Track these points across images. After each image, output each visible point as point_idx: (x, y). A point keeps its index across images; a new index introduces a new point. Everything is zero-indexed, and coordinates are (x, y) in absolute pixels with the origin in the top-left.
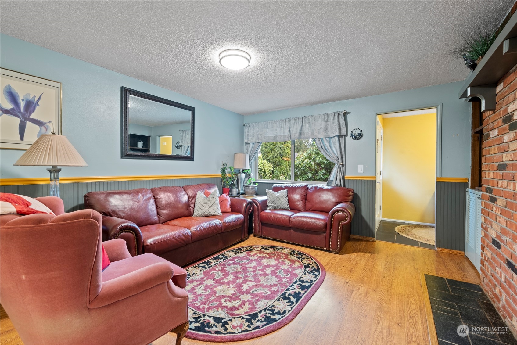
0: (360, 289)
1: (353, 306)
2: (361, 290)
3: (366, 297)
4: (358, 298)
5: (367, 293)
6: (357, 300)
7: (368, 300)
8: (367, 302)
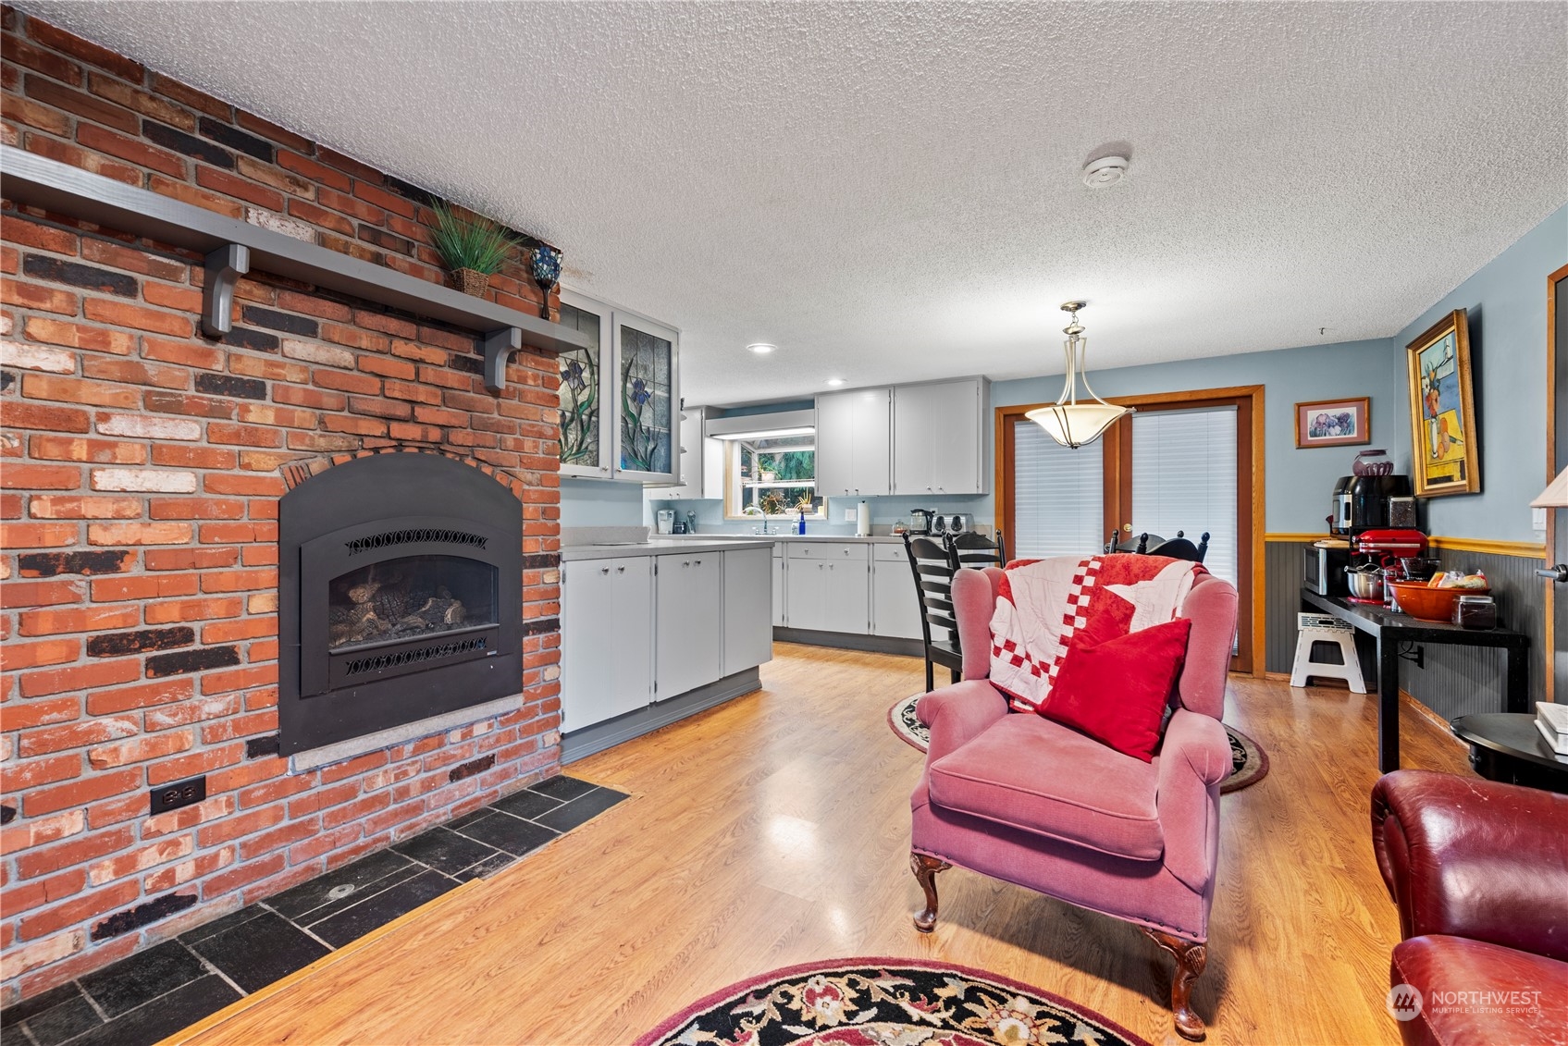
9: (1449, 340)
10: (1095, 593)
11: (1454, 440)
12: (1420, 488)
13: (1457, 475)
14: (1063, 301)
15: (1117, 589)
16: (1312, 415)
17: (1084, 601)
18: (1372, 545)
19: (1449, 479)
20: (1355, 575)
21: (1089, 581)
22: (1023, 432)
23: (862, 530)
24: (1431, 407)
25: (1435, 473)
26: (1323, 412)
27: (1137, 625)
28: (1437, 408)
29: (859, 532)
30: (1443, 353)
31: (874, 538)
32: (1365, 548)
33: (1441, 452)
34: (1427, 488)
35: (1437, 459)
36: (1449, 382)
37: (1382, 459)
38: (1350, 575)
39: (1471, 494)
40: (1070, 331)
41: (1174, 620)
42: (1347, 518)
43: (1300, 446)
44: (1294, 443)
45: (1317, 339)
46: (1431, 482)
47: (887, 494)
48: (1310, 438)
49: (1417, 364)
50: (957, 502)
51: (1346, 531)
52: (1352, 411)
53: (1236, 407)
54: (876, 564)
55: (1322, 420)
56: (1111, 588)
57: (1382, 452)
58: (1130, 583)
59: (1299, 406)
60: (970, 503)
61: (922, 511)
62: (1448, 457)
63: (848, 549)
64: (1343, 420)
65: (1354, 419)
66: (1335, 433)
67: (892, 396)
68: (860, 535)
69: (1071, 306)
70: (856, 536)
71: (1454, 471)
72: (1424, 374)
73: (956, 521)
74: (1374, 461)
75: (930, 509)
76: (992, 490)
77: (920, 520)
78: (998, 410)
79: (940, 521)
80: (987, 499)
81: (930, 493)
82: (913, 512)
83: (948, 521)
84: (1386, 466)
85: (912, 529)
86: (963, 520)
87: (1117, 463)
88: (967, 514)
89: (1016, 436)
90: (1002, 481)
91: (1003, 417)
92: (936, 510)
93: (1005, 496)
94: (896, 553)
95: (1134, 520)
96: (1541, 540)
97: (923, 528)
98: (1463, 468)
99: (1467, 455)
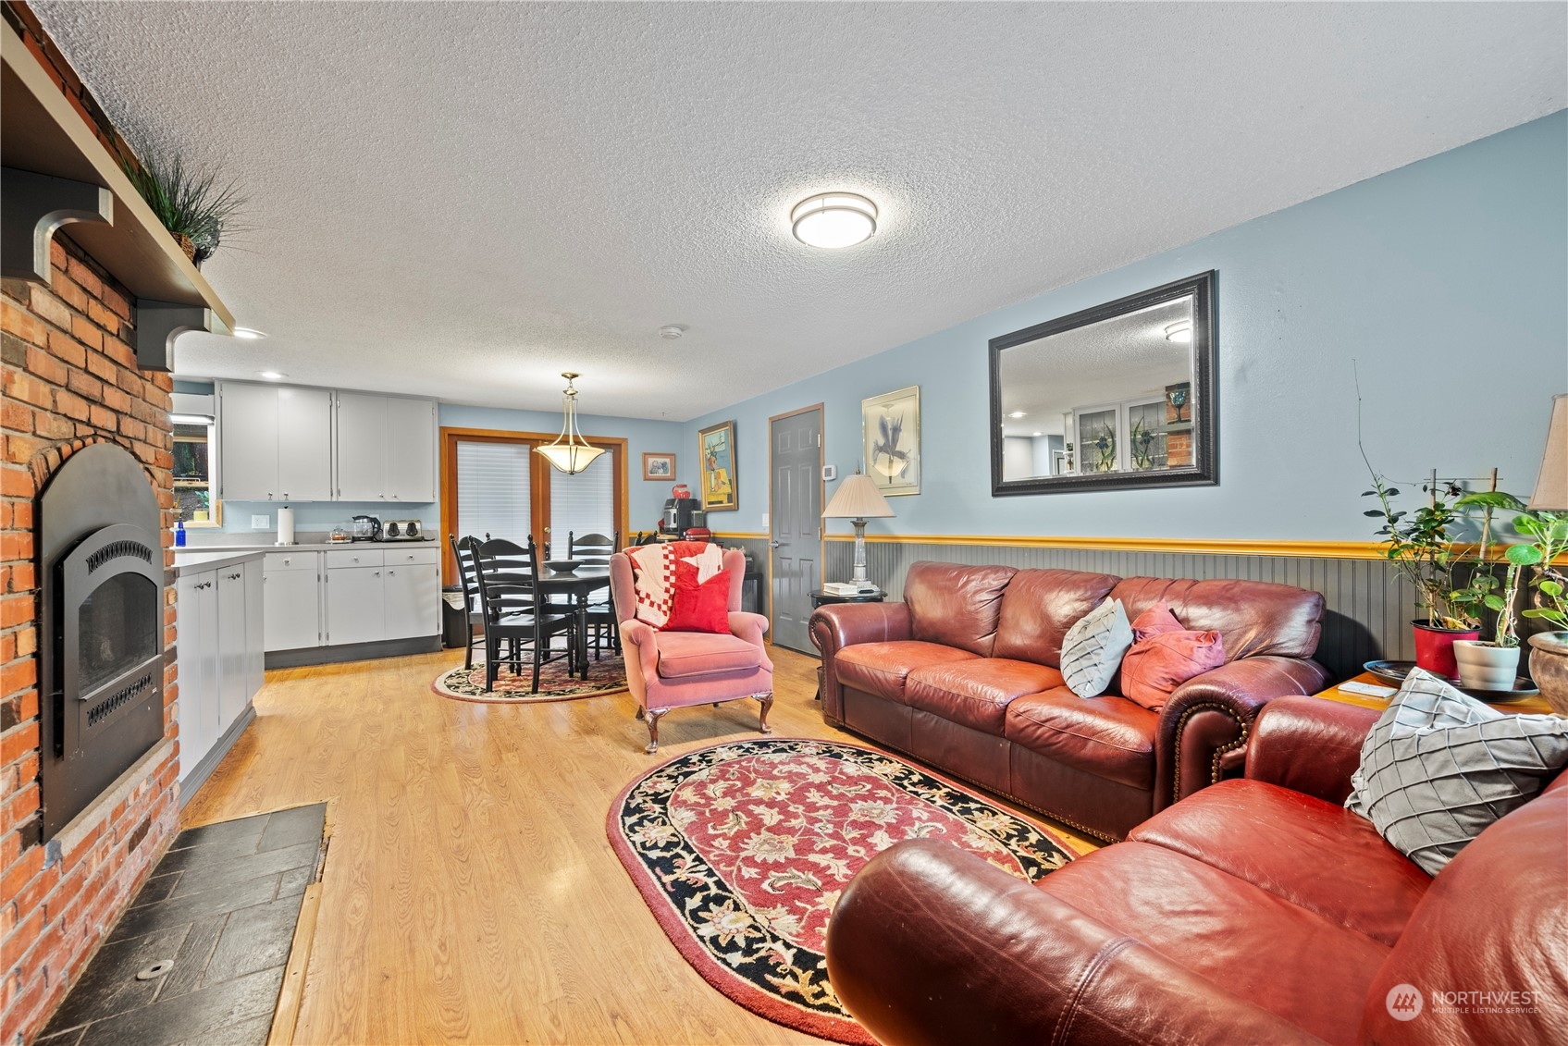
0: (440, 947)
1: (433, 890)
2: (435, 947)
3: (407, 933)
4: (431, 916)
5: (412, 951)
6: (433, 908)
7: (401, 928)
8: (400, 921)
9: (723, 434)
10: (676, 562)
11: (724, 484)
12: (705, 506)
13: (725, 500)
14: (564, 372)
15: (687, 559)
16: (651, 460)
17: (673, 567)
19: (721, 502)
21: (672, 557)
22: (463, 451)
23: (284, 538)
24: (711, 464)
25: (713, 499)
26: (656, 459)
27: (702, 579)
28: (715, 466)
29: (280, 540)
30: (718, 439)
31: (300, 546)
33: (716, 488)
35: (713, 492)
36: (723, 454)
37: (684, 490)
39: (735, 510)
40: (568, 393)
41: (720, 571)
42: (675, 522)
43: (645, 479)
44: (643, 478)
45: (660, 417)
46: (710, 503)
47: (329, 500)
48: (650, 475)
49: (703, 441)
50: (402, 509)
51: (675, 530)
52: (668, 460)
53: (613, 450)
54: (330, 573)
55: (655, 464)
56: (683, 559)
57: (685, 486)
58: (692, 556)
59: (645, 454)
60: (415, 511)
61: (367, 517)
62: (720, 491)
63: (289, 559)
64: (664, 465)
65: (669, 465)
66: (660, 473)
67: (333, 399)
68: (282, 544)
69: (569, 375)
70: (277, 545)
71: (725, 499)
72: (707, 447)
73: (412, 527)
74: (680, 490)
75: (372, 516)
76: (437, 500)
77: (366, 526)
78: (442, 429)
79: (394, 528)
80: (432, 508)
81: (382, 500)
82: (355, 519)
83: (403, 527)
84: (688, 493)
85: (356, 536)
86: (418, 526)
87: (541, 481)
88: (419, 521)
89: (459, 453)
90: (447, 491)
91: (446, 436)
92: (377, 517)
93: (450, 504)
94: (356, 560)
95: (552, 525)
96: (767, 531)
97: (369, 535)
98: (730, 498)
99: (730, 491)
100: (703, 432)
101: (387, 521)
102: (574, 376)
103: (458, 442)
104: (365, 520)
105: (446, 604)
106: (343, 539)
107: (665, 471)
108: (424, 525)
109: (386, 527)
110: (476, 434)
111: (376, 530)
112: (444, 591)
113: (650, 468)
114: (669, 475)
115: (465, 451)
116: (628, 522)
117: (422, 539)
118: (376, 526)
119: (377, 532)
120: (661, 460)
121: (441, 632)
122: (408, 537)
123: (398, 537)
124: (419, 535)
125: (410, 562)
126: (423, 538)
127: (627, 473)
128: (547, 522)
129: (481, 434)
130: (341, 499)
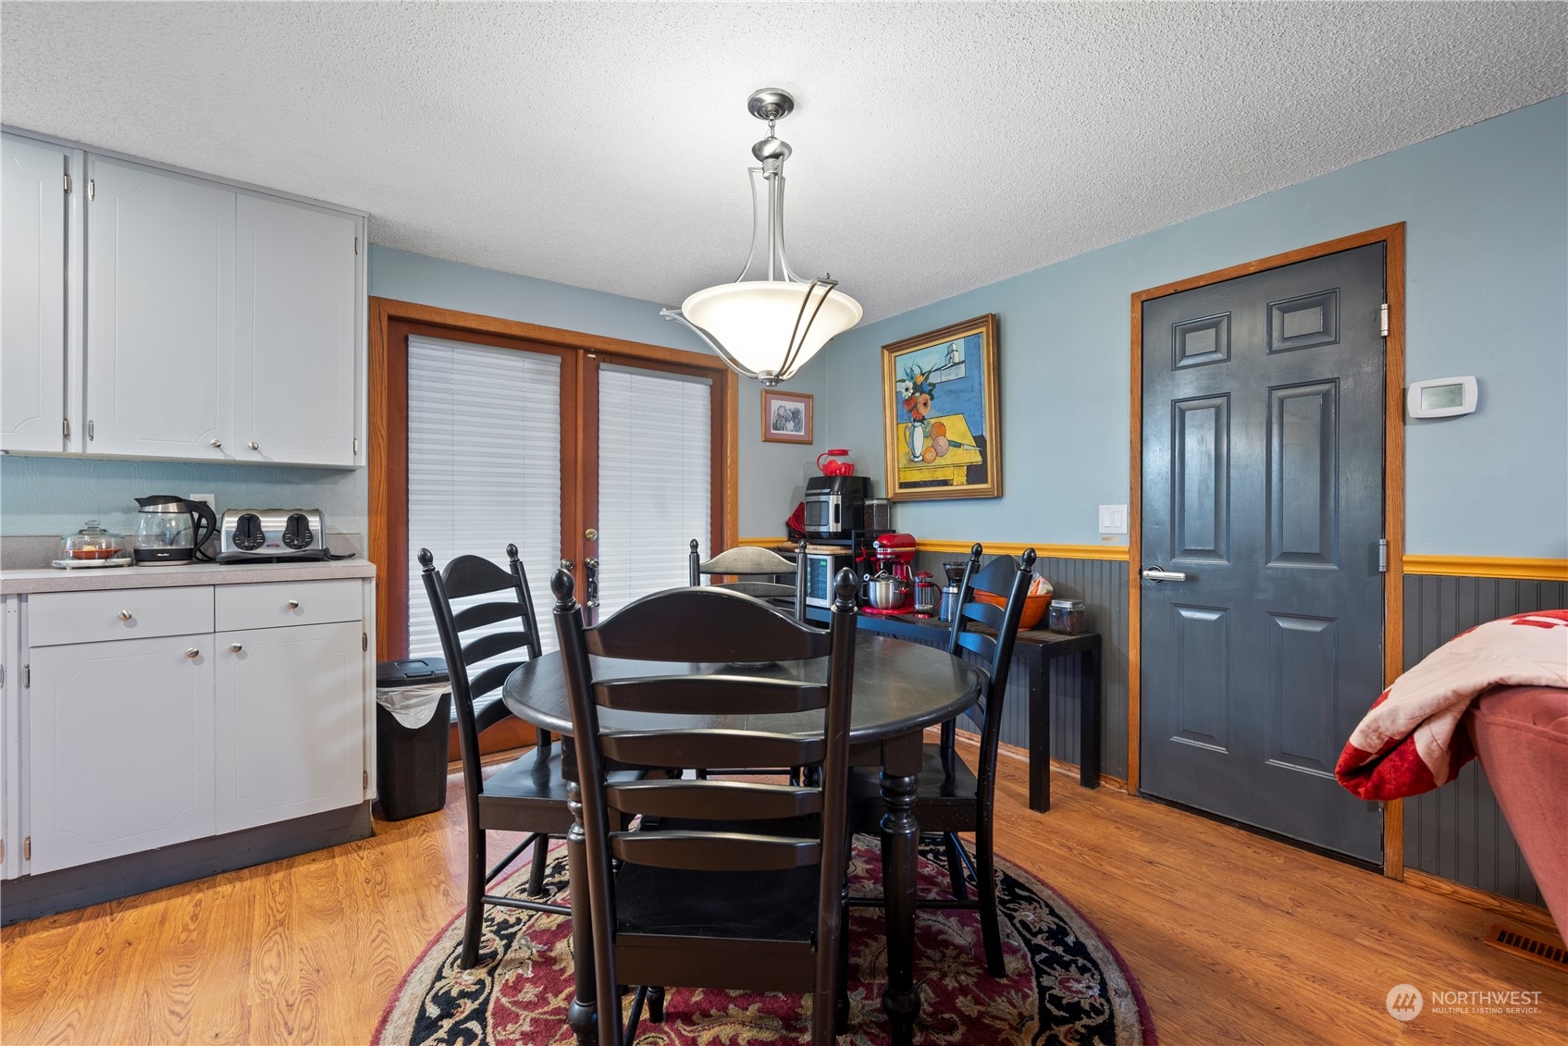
9: (959, 345)
11: (957, 446)
13: (959, 479)
16: (776, 404)
18: (889, 550)
19: (946, 483)
20: (878, 584)
22: (424, 357)
24: (914, 409)
25: (919, 478)
26: (783, 403)
28: (927, 412)
30: (946, 357)
32: (883, 554)
33: (931, 456)
34: (898, 491)
35: (920, 463)
36: (954, 387)
38: (872, 584)
42: (837, 521)
43: (765, 440)
44: (759, 436)
46: (903, 485)
48: (773, 431)
49: (893, 367)
50: (271, 480)
52: (801, 406)
53: (710, 381)
55: (782, 412)
59: (766, 392)
60: (307, 486)
61: (176, 500)
62: (941, 461)
64: (795, 414)
65: (803, 416)
66: (789, 430)
71: (958, 476)
72: (901, 375)
73: (298, 526)
74: (840, 460)
75: (195, 497)
76: (363, 461)
77: (175, 521)
78: (375, 303)
79: (249, 528)
80: (346, 484)
81: (216, 455)
82: (144, 502)
83: (274, 525)
84: (849, 467)
85: (144, 546)
86: (314, 523)
87: (580, 436)
88: (316, 512)
89: (412, 361)
90: (383, 444)
91: (385, 323)
92: (210, 499)
93: (390, 473)
94: (127, 618)
95: (601, 523)
96: (1124, 544)
97: (184, 544)
98: (976, 473)
99: (977, 459)
100: (893, 348)
101: (231, 511)
102: (785, 104)
103: (411, 338)
104: (173, 507)
105: (384, 717)
106: (106, 555)
107: (797, 428)
108: (328, 520)
109: (230, 523)
110: (451, 321)
111: (202, 531)
112: (380, 683)
113: (773, 418)
114: (802, 433)
115: (425, 355)
116: (736, 520)
117: (324, 556)
118: (204, 521)
119: (207, 537)
120: (791, 405)
121: (372, 794)
122: (289, 551)
123: (262, 551)
124: (317, 546)
125: (292, 618)
126: (326, 551)
127: (735, 426)
128: (592, 518)
129: (460, 323)
130: (95, 448)
